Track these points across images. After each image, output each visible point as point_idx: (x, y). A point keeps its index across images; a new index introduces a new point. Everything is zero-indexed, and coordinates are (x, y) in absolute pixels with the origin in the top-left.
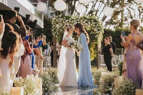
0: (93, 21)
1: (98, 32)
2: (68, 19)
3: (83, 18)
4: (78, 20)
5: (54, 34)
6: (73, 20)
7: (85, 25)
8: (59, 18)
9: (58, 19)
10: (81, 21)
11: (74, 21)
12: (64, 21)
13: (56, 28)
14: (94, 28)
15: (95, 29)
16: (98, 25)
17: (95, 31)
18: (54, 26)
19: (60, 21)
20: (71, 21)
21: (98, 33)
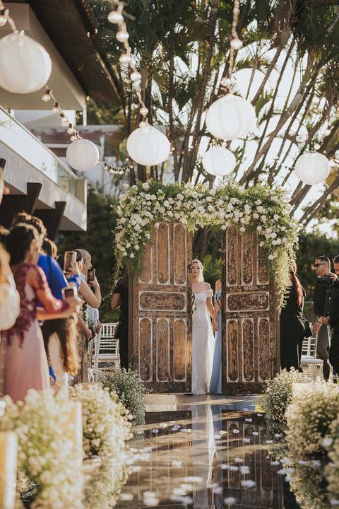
0: (259, 202)
1: (279, 241)
2: (174, 196)
3: (226, 193)
4: (209, 199)
5: (123, 249)
6: (191, 198)
7: (231, 215)
8: (142, 194)
9: (139, 197)
10: (220, 202)
11: (195, 204)
12: (157, 204)
13: (129, 226)
14: (264, 229)
15: (269, 230)
16: (276, 217)
17: (267, 237)
18: (123, 220)
19: (144, 203)
20: (183, 201)
21: (277, 245)
